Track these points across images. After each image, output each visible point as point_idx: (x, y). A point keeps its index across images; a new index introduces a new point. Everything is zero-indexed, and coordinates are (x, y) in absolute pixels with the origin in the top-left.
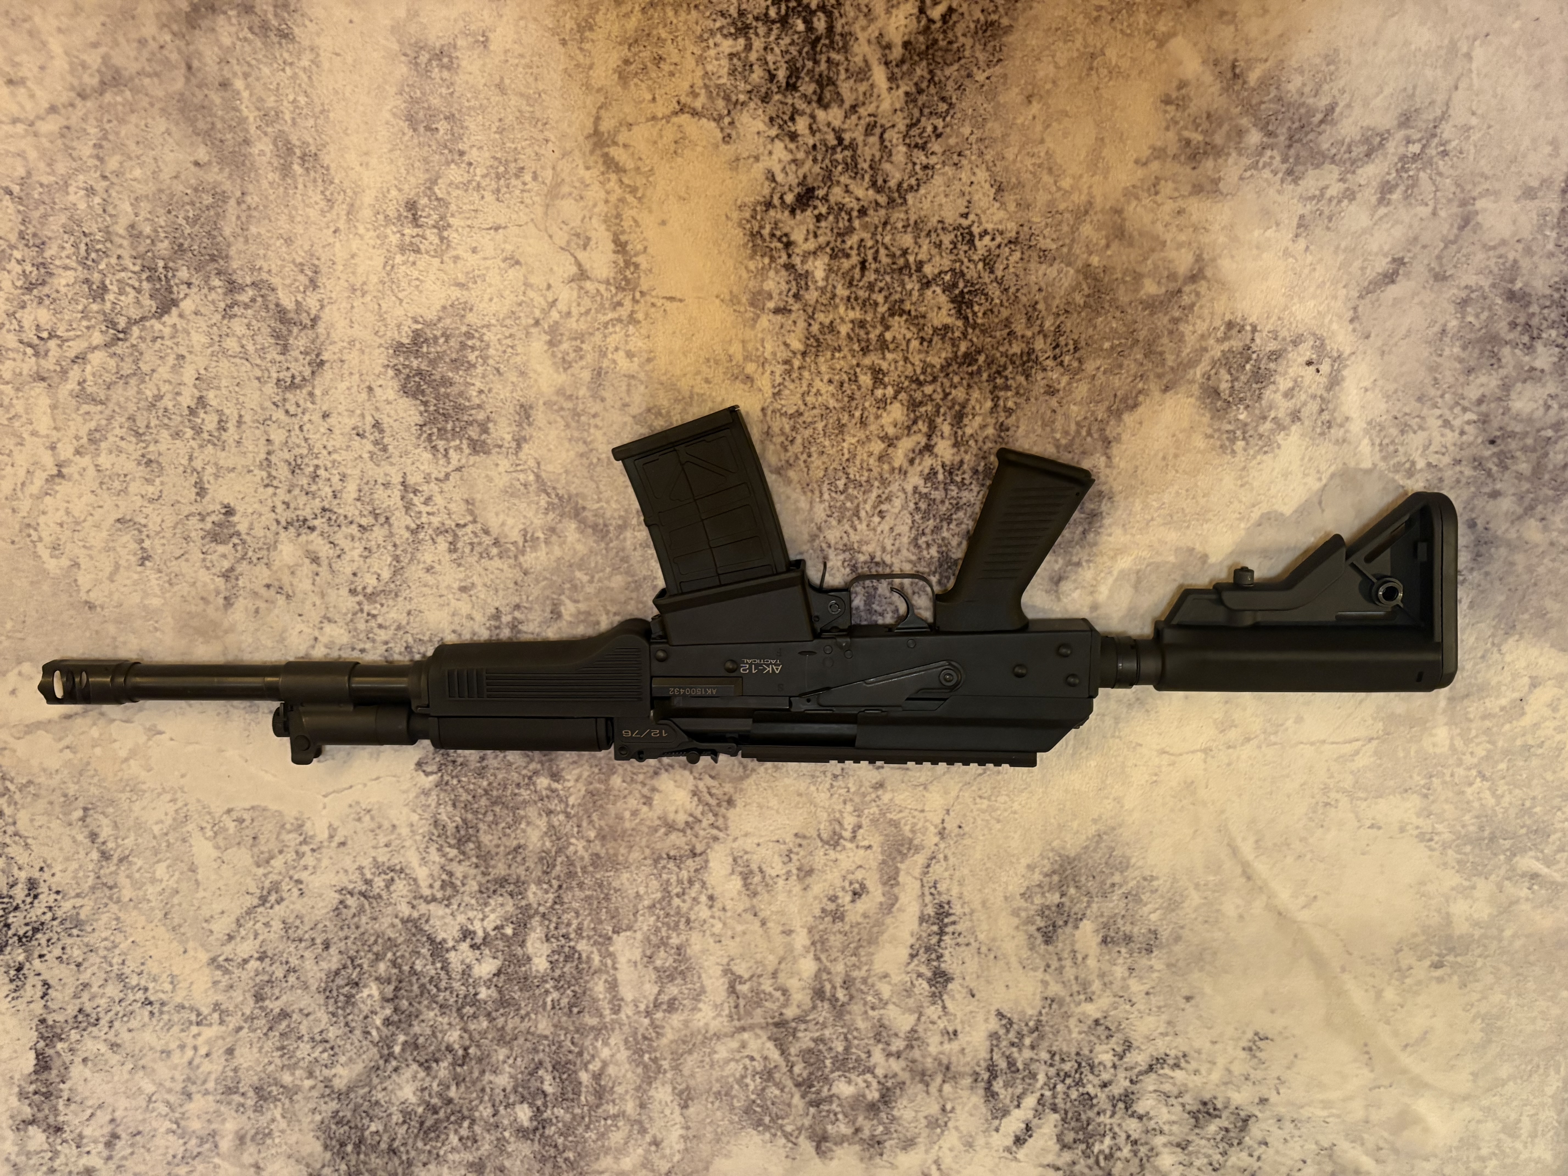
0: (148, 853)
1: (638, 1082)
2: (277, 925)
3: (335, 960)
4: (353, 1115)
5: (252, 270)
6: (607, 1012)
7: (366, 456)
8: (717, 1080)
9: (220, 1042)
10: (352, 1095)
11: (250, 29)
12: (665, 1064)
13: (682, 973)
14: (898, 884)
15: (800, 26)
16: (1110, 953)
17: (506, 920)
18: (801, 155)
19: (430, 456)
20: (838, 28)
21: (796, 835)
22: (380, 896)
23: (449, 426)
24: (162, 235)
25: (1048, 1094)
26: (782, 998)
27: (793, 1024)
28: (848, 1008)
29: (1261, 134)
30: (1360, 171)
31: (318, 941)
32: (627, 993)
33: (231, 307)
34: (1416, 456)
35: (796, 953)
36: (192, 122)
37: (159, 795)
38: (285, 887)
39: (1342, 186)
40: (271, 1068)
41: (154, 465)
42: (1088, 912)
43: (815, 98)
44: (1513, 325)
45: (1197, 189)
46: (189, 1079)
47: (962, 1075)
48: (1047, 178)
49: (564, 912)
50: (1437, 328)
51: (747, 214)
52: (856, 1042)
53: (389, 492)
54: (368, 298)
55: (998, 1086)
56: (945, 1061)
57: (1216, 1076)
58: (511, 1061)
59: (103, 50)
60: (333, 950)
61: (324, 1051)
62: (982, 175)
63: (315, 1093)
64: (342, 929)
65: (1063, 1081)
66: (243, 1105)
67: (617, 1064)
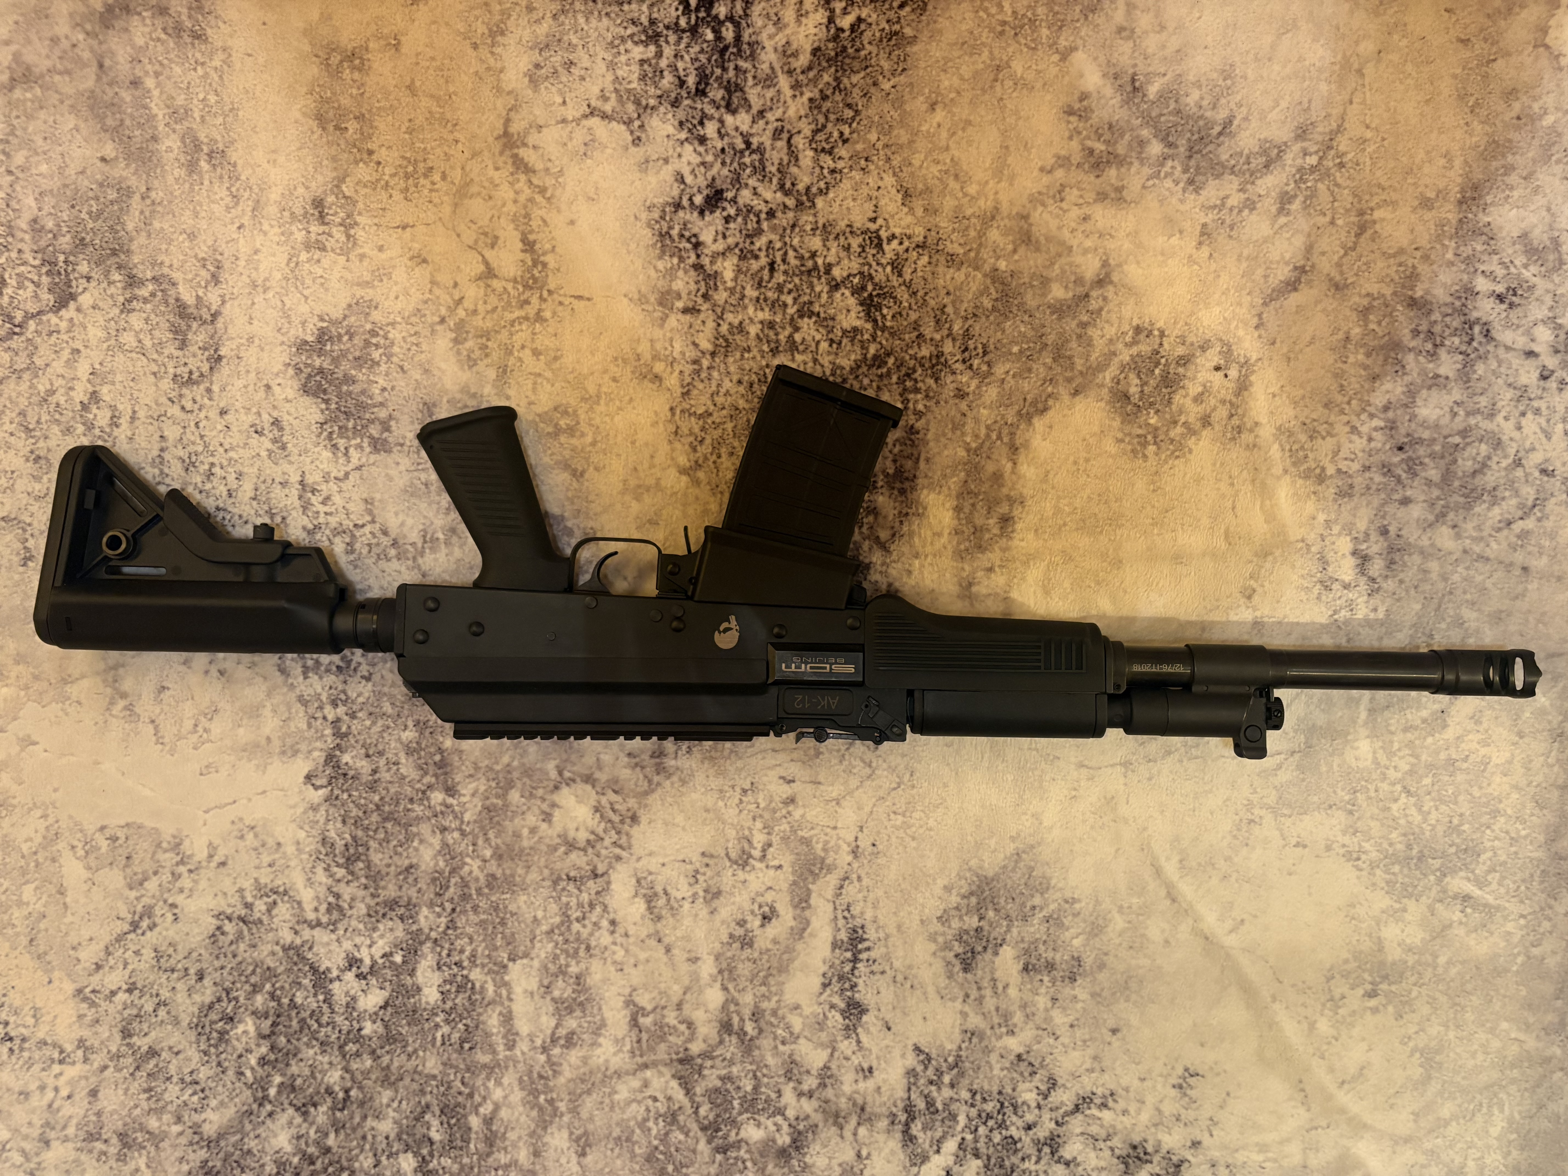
0: (15, 873)
1: (533, 1126)
2: (148, 954)
3: (209, 992)
4: (224, 1166)
5: (153, 265)
6: (501, 1048)
7: (264, 454)
8: (618, 1124)
9: (84, 1082)
10: (223, 1143)
11: (164, 29)
12: (562, 1106)
13: (581, 1004)
14: (809, 907)
15: (710, 36)
16: (1031, 982)
17: (396, 946)
18: (709, 158)
19: (330, 455)
20: (746, 38)
21: (703, 854)
22: (261, 921)
23: (350, 425)
24: (65, 229)
25: (969, 1137)
26: (687, 1032)
27: (699, 1061)
28: (757, 1042)
29: (1161, 146)
30: (1259, 182)
31: (192, 971)
32: (523, 1027)
33: (129, 301)
34: (1326, 462)
35: (702, 982)
36: (102, 119)
37: (30, 810)
38: (158, 911)
39: (1242, 196)
40: (137, 1112)
41: (43, 462)
42: (1008, 937)
43: (723, 103)
44: (1416, 333)
45: (1102, 197)
46: (47, 1124)
47: (878, 1116)
48: (953, 184)
49: (457, 937)
50: (1341, 335)
51: (656, 215)
52: (766, 1080)
53: (287, 491)
54: (270, 294)
55: (916, 1128)
56: (860, 1101)
57: (1145, 1117)
58: (395, 1104)
59: (14, 47)
60: (207, 981)
61: (195, 1093)
62: (889, 180)
63: (183, 1141)
64: (217, 957)
65: (985, 1123)
66: (105, 1153)
67: (509, 1106)
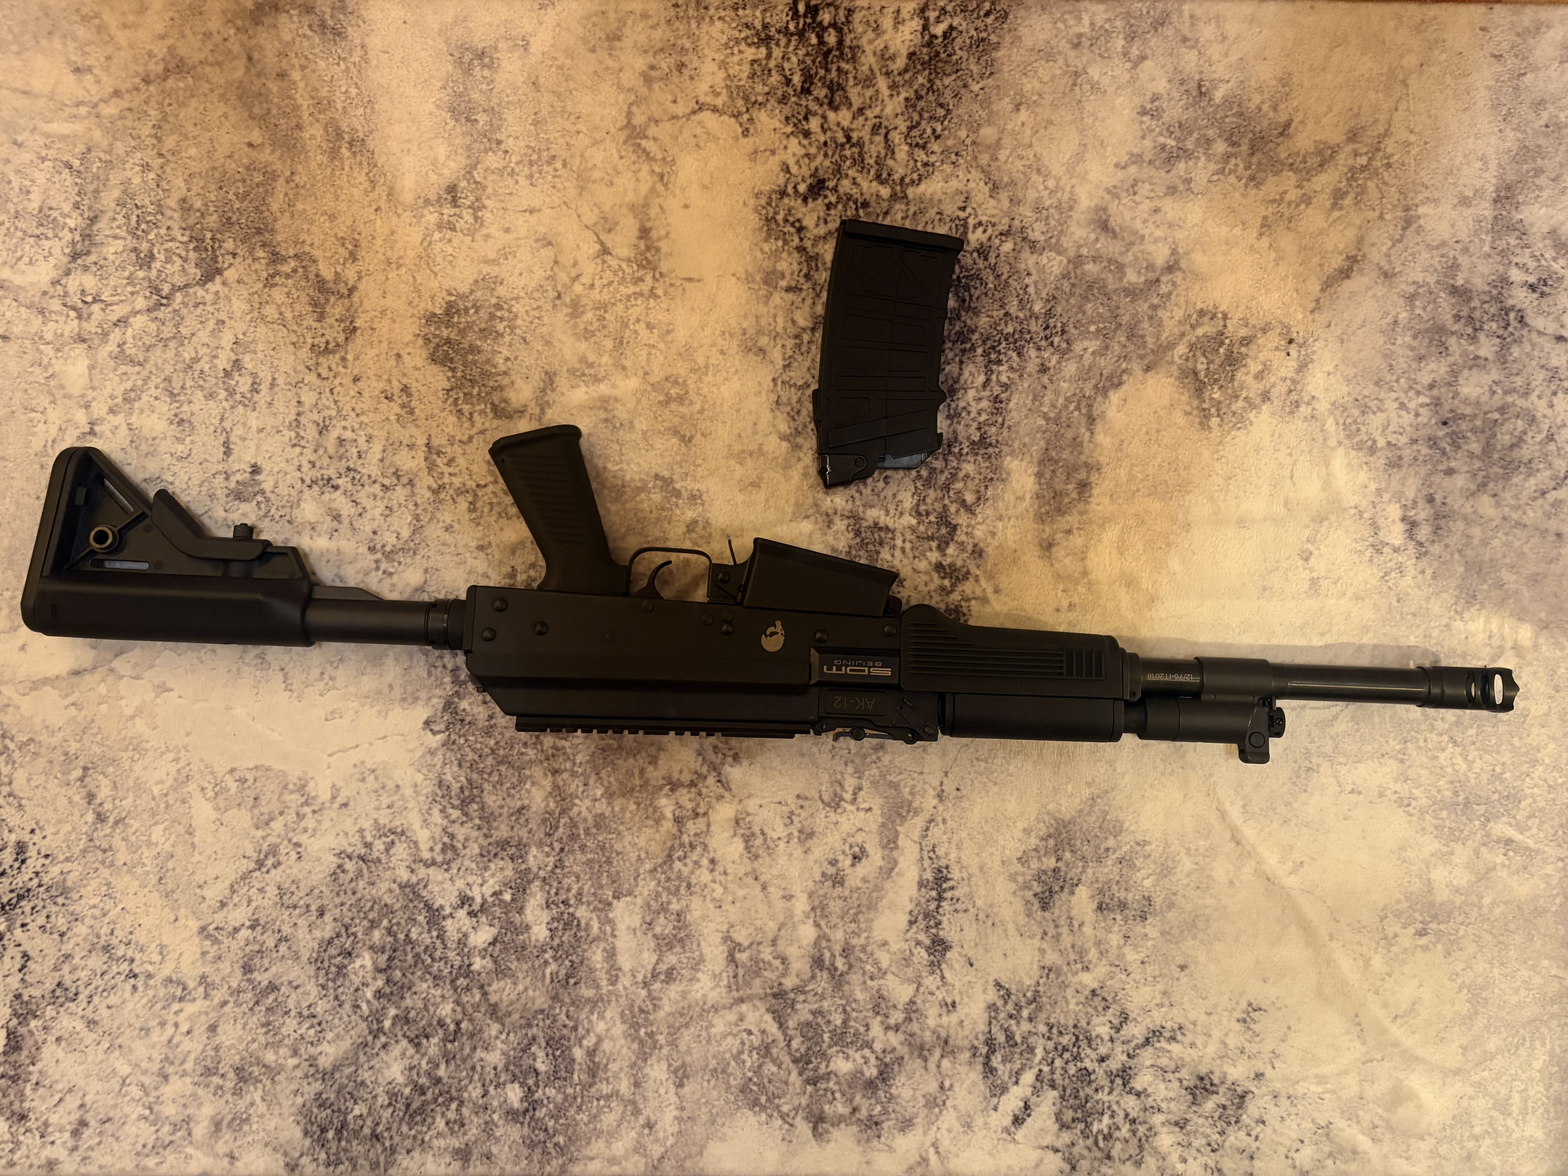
0: (145, 815)
1: (633, 1058)
2: (272, 891)
3: (329, 927)
4: (337, 1097)
5: (296, 243)
6: (604, 983)
7: (393, 418)
8: (714, 1057)
9: (203, 1018)
10: (337, 1075)
11: (310, 26)
12: (661, 1039)
13: (681, 940)
14: (897, 847)
15: (814, 40)
16: (1105, 920)
17: (505, 885)
18: (813, 150)
19: (455, 419)
20: (848, 42)
21: (798, 796)
22: (379, 860)
23: (475, 391)
24: (212, 209)
25: (1046, 1069)
26: (781, 967)
27: (792, 995)
28: (847, 977)
29: (1225, 145)
30: (1314, 179)
31: (313, 908)
32: (625, 962)
33: (273, 276)
34: (1377, 435)
35: (796, 919)
36: (249, 108)
37: (163, 754)
38: (283, 850)
39: (1300, 192)
40: (255, 1046)
41: (186, 425)
42: (1084, 878)
43: (826, 101)
44: (1457, 318)
45: (1172, 190)
46: (167, 1058)
47: (961, 1049)
48: (1035, 178)
49: (564, 876)
50: (1390, 319)
51: (763, 202)
52: (855, 1014)
53: (413, 453)
54: (403, 270)
55: (996, 1061)
56: (944, 1035)
57: (1212, 1049)
58: (503, 1037)
59: (170, 41)
60: (328, 918)
61: (312, 1027)
62: (977, 174)
63: (299, 1073)
64: (338, 894)
65: (1061, 1056)
66: (221, 1088)
67: (612, 1039)
